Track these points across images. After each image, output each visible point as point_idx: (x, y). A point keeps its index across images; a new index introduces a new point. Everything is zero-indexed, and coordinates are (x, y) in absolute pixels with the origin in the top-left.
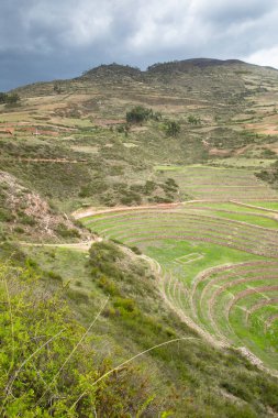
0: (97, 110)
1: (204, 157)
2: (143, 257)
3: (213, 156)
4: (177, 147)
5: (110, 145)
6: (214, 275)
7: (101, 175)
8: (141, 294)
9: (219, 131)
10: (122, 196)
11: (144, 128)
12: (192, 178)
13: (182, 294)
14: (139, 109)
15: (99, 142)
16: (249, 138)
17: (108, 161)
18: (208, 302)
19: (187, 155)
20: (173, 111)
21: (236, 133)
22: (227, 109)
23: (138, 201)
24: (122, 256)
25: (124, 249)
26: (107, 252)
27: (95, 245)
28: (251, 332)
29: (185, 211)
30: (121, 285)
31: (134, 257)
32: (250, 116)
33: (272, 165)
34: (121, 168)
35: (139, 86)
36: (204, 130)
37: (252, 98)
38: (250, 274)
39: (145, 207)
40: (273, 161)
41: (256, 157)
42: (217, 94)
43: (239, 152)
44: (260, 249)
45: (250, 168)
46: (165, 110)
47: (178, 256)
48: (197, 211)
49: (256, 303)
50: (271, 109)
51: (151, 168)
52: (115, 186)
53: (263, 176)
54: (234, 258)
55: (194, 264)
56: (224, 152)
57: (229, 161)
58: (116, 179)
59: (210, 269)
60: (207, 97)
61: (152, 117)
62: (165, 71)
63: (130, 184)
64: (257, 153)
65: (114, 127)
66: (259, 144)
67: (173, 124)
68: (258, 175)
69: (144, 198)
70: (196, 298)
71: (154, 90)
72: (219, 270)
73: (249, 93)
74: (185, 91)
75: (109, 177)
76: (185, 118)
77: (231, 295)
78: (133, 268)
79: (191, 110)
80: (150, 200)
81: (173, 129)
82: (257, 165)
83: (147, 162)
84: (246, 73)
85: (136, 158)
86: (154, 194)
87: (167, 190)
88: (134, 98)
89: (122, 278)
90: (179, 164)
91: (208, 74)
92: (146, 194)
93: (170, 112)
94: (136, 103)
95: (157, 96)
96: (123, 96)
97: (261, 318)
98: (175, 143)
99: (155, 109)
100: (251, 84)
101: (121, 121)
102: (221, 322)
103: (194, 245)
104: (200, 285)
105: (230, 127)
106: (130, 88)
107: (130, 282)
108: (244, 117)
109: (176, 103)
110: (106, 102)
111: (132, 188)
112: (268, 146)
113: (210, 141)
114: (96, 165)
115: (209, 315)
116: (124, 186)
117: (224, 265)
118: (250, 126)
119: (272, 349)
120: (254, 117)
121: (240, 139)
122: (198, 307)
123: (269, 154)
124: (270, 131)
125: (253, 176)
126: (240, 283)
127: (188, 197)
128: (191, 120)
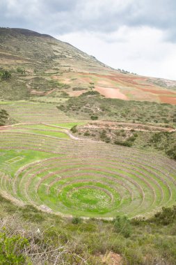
1: (28, 95)
3: (33, 95)
4: (9, 88)
6: (29, 168)
9: (37, 79)
12: (18, 109)
13: (8, 182)
16: (55, 85)
18: (25, 184)
19: (16, 94)
20: (6, 63)
21: (47, 81)
22: (42, 65)
28: (50, 196)
29: (13, 131)
32: (56, 71)
33: (66, 102)
36: (27, 78)
37: (57, 61)
38: (51, 165)
40: (67, 99)
41: (58, 96)
42: (37, 55)
43: (49, 93)
44: (57, 150)
45: (54, 103)
46: (1, 62)
47: (6, 159)
48: (21, 131)
49: (54, 180)
50: (67, 68)
53: (61, 108)
55: (17, 163)
56: (40, 92)
57: (42, 99)
59: (27, 165)
60: (30, 56)
64: (59, 94)
66: (60, 89)
67: (6, 73)
68: (58, 108)
70: (17, 183)
72: (34, 165)
73: (56, 57)
74: (15, 50)
76: (15, 69)
77: (39, 178)
79: (19, 64)
81: (6, 76)
82: (58, 101)
84: (54, 44)
87: (1, 117)
90: (10, 99)
91: (29, 40)
93: (4, 64)
97: (56, 188)
98: (8, 86)
100: (57, 52)
102: (32, 194)
103: (19, 151)
104: (20, 175)
105: (43, 77)
108: (52, 71)
109: (9, 57)
112: (65, 90)
113: (31, 85)
115: (25, 192)
117: (36, 161)
118: (55, 78)
119: (60, 203)
120: (58, 72)
121: (49, 85)
122: (18, 188)
123: (65, 95)
124: (66, 81)
125: (56, 108)
126: (45, 171)
127: (15, 122)
128: (19, 71)
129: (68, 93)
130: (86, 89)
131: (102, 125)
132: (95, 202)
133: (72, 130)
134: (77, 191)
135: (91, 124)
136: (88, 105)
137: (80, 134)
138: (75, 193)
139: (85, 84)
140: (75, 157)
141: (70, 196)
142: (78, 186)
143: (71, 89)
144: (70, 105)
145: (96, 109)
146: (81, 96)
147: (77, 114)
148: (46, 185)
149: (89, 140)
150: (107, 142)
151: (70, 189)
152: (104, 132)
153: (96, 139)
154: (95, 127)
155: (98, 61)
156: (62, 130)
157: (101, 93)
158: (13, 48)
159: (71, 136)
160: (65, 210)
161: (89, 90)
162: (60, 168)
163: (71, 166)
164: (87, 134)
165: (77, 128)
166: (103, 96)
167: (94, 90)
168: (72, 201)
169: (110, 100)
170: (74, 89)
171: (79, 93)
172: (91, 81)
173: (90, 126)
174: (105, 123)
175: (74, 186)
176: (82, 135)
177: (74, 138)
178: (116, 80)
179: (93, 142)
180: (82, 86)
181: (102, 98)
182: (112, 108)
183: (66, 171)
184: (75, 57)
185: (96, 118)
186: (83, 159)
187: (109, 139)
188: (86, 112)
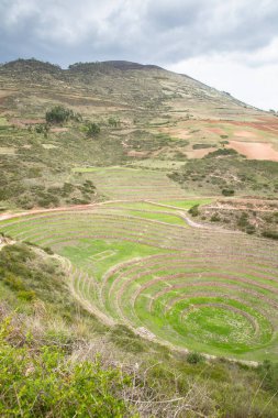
0: (15, 108)
1: (123, 159)
2: (55, 256)
3: (132, 158)
4: (97, 148)
5: (28, 147)
6: (124, 269)
7: (18, 177)
8: (48, 288)
9: (137, 133)
10: (42, 199)
11: (64, 129)
12: (109, 180)
13: (92, 288)
14: (59, 109)
15: (16, 143)
16: (164, 141)
17: (26, 163)
18: (116, 293)
19: (107, 157)
20: (94, 112)
21: (153, 136)
22: (145, 112)
23: (56, 203)
24: (33, 257)
25: (36, 251)
26: (17, 254)
27: (6, 248)
28: (153, 314)
29: (101, 212)
30: (28, 281)
31: (46, 257)
32: (167, 120)
33: (182, 167)
34: (38, 170)
35: (60, 85)
36: (122, 132)
37: (168, 103)
38: (156, 267)
39: (63, 208)
40: (183, 163)
41: (169, 159)
42: (136, 97)
43: (156, 153)
44: (166, 244)
45: (163, 170)
46: (86, 111)
47: (92, 254)
48: (113, 212)
49: (160, 290)
50: (184, 114)
51: (69, 170)
52: (33, 188)
53: (174, 176)
54: (143, 252)
55: (107, 260)
56: (142, 153)
57: (145, 163)
58: (34, 181)
59: (120, 264)
60: (127, 100)
61: (72, 118)
62: (87, 71)
63: (47, 187)
64: (170, 155)
65: (33, 127)
66: (172, 147)
67: (94, 126)
68: (170, 176)
69: (62, 200)
70: (106, 290)
71: (75, 89)
72: (130, 264)
73: (166, 98)
74: (106, 92)
75: (27, 180)
76: (105, 120)
77: (138, 286)
78: (43, 267)
79: (111, 112)
80: (68, 202)
81: (93, 131)
82: (170, 166)
83: (66, 164)
84: (164, 79)
85: (54, 160)
86: (72, 195)
87: (84, 191)
88: (54, 97)
89: (30, 276)
90: (99, 165)
92: (64, 195)
93: (91, 114)
94: (56, 103)
95: (78, 96)
96: (42, 94)
97: (163, 303)
98: (95, 145)
99: (76, 110)
100: (167, 89)
101: (41, 121)
102: (127, 309)
103: (108, 243)
104: (110, 279)
105: (148, 130)
106: (50, 87)
107: (38, 279)
108: (161, 120)
109: (97, 104)
110: (25, 99)
111: (50, 190)
112: (180, 149)
113: (129, 143)
114: (12, 168)
115: (116, 304)
116: (42, 188)
117: (134, 259)
118: (166, 130)
119: (169, 327)
121: (156, 142)
123: (181, 156)
124: (182, 135)
125: (166, 177)
126: (147, 274)
128: (112, 122)
129: (185, 153)
130: (215, 146)
131: (241, 204)
132: (226, 331)
133: (191, 212)
134: (196, 310)
135: (223, 203)
136: (218, 171)
137: (204, 218)
138: (194, 314)
139: (213, 138)
140: (196, 255)
141: (186, 317)
142: (199, 303)
143: (189, 147)
144: (189, 173)
146: (207, 157)
147: (200, 186)
148: (149, 296)
149: (219, 229)
150: (250, 233)
151: (186, 307)
152: (245, 216)
154: (229, 207)
155: (234, 100)
156: (175, 212)
157: (240, 152)
158: (103, 90)
160: (177, 339)
161: (220, 147)
163: (188, 270)
164: (215, 219)
165: (199, 208)
166: (244, 156)
167: (228, 147)
168: (189, 326)
169: (255, 162)
170: (195, 147)
171: (204, 152)
172: (224, 133)
173: (221, 206)
174: (245, 201)
175: (192, 302)
176: (207, 220)
177: (193, 224)
178: (265, 129)
179: (226, 231)
180: (208, 142)
181: (241, 159)
183: (181, 276)
184: (196, 95)
185: (232, 193)
186: (209, 259)
187: (252, 227)
188: (214, 183)
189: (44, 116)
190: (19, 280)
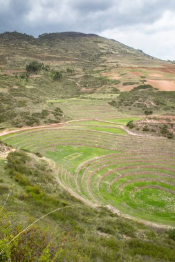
0: (5, 63)
1: (78, 93)
2: (44, 158)
3: (83, 93)
4: (60, 87)
5: (17, 87)
6: (88, 165)
7: (11, 107)
8: (44, 182)
9: (86, 77)
10: (27, 120)
11: (39, 76)
12: (71, 107)
13: (71, 179)
14: (34, 63)
15: (9, 85)
16: (104, 81)
17: (15, 98)
18: (86, 181)
19: (67, 93)
20: (57, 64)
21: (96, 78)
22: (90, 64)
23: (38, 123)
24: (30, 159)
25: (30, 155)
26: (19, 158)
27: (10, 154)
28: (112, 195)
30: (30, 178)
31: (38, 159)
32: (104, 68)
33: (117, 97)
34: (25, 102)
35: (33, 48)
36: (77, 76)
37: (104, 58)
38: (109, 162)
39: (43, 126)
40: (118, 95)
41: (108, 92)
42: (84, 55)
43: (98, 90)
44: (114, 147)
45: (105, 99)
46: (51, 64)
47: (65, 155)
48: (76, 127)
49: (114, 178)
50: (115, 64)
51: (44, 101)
52: (22, 114)
53: (113, 103)
54: (100, 154)
55: (76, 159)
56: (90, 90)
57: (93, 96)
58: (22, 109)
59: (86, 162)
60: (78, 56)
61: (43, 68)
62: (50, 39)
63: (31, 112)
64: (108, 90)
65: (18, 75)
66: (110, 85)
67: (58, 73)
68: (110, 103)
69: (42, 121)
70: (79, 180)
71: (44, 51)
72: (92, 161)
73: (102, 54)
74: (64, 52)
75: (17, 108)
76: (64, 69)
77: (99, 176)
78: (37, 166)
79: (68, 64)
80: (45, 122)
81: (58, 77)
82: (109, 97)
83: (42, 97)
84: (100, 42)
85: (34, 95)
86: (48, 118)
87: (56, 115)
88: (31, 56)
89: (31, 174)
90: (63, 98)
91: (77, 41)
92: (43, 118)
93: (55, 65)
94: (32, 59)
95: (46, 55)
96: (22, 55)
97: (117, 187)
98: (59, 85)
99: (46, 63)
100: (103, 49)
101: (23, 71)
102: (95, 193)
103: (75, 148)
104: (81, 172)
105: (92, 75)
106: (28, 49)
107: (36, 175)
108: (100, 68)
109: (58, 59)
110: (11, 57)
111: (33, 115)
112: (115, 86)
113: (80, 83)
114: (7, 101)
115: (88, 189)
116: (28, 114)
117: (94, 158)
118: (104, 74)
119: (124, 203)
120: (106, 69)
121: (99, 82)
122: (81, 186)
123: (116, 91)
124: (116, 77)
125: (107, 104)
126: (104, 168)
127: (70, 119)
128: (69, 70)
129: (118, 88)
130: (138, 83)
131: (162, 119)
133: (128, 125)
134: (139, 190)
135: (150, 119)
136: (141, 99)
137: (138, 129)
138: (138, 194)
139: (136, 78)
140: (135, 154)
141: (133, 196)
142: (140, 186)
143: (121, 84)
144: (122, 101)
145: (150, 103)
146: (133, 90)
147: (130, 109)
148: (107, 182)
149: (149, 136)
150: (170, 138)
151: (132, 189)
152: (166, 127)
153: (156, 135)
154: (154, 122)
155: (145, 55)
156: (117, 126)
157: (154, 87)
158: (61, 50)
159: (128, 132)
161: (141, 83)
162: (119, 166)
163: (130, 164)
164: (146, 130)
165: (134, 123)
166: (157, 89)
167: (146, 83)
168: (136, 202)
169: (164, 93)
170: (124, 84)
171: (130, 88)
172: (142, 75)
173: (149, 121)
174: (165, 117)
175: (136, 185)
176: (140, 131)
177: (131, 133)
178: (168, 72)
179: (154, 137)
180: (133, 80)
181: (155, 91)
182: (168, 102)
183: (126, 168)
184: (121, 52)
185: (151, 113)
186: (143, 156)
187: (171, 134)
188: (139, 107)
189: (25, 67)
190: (24, 177)
